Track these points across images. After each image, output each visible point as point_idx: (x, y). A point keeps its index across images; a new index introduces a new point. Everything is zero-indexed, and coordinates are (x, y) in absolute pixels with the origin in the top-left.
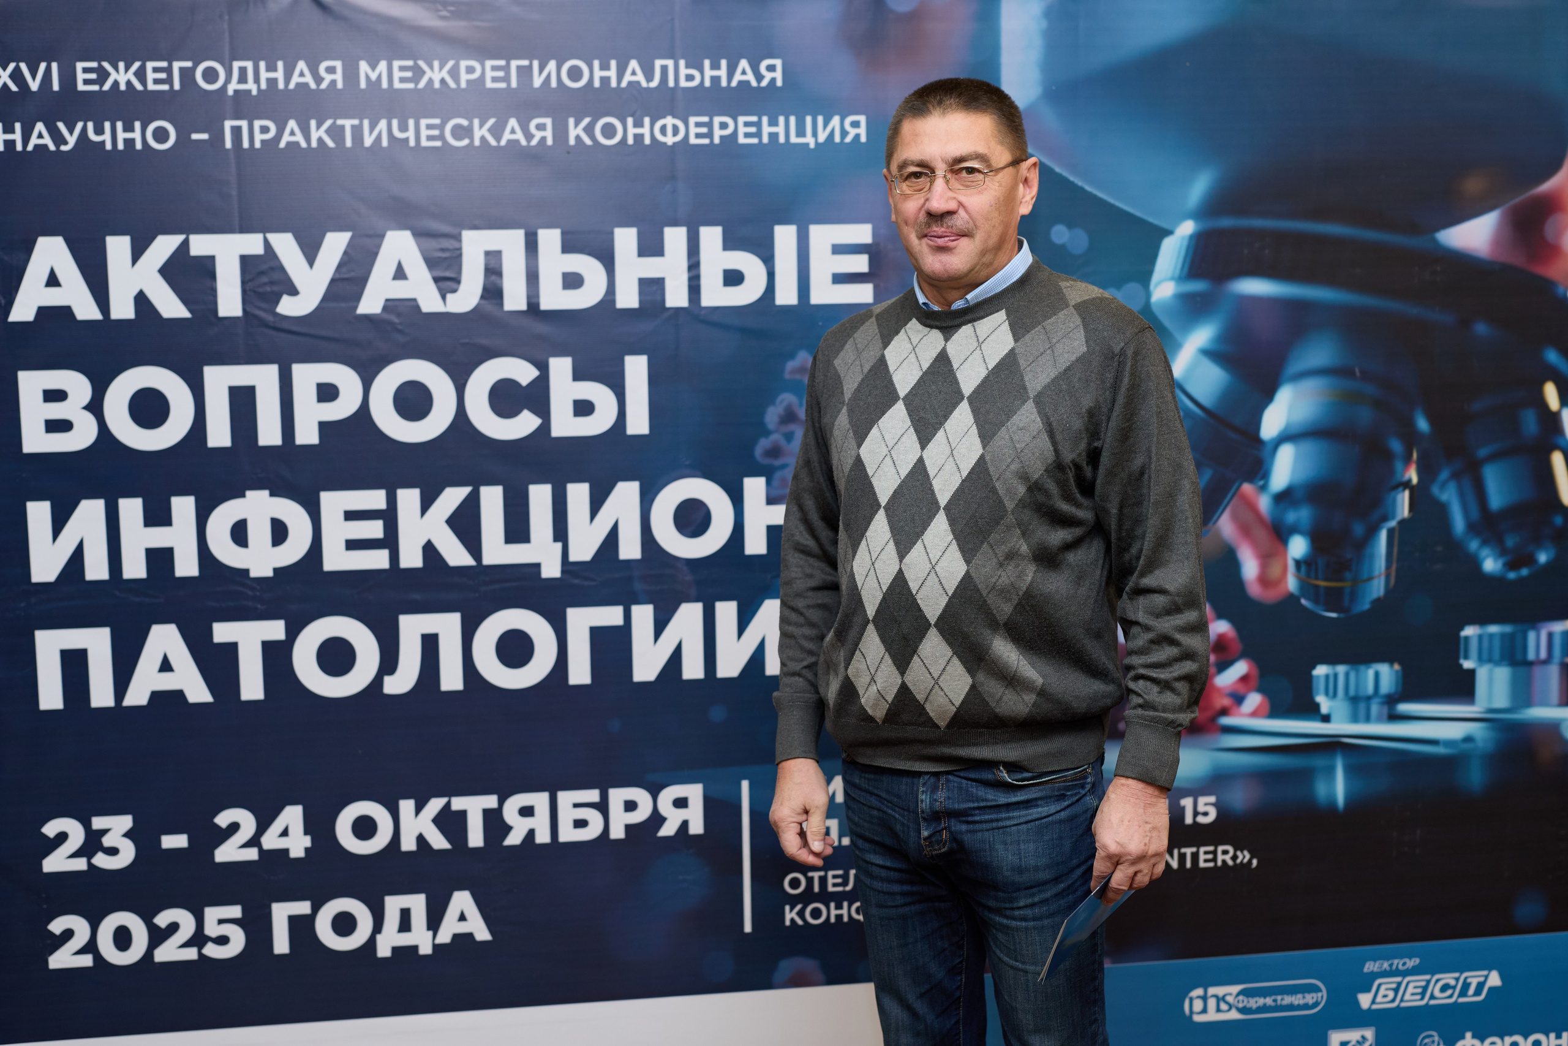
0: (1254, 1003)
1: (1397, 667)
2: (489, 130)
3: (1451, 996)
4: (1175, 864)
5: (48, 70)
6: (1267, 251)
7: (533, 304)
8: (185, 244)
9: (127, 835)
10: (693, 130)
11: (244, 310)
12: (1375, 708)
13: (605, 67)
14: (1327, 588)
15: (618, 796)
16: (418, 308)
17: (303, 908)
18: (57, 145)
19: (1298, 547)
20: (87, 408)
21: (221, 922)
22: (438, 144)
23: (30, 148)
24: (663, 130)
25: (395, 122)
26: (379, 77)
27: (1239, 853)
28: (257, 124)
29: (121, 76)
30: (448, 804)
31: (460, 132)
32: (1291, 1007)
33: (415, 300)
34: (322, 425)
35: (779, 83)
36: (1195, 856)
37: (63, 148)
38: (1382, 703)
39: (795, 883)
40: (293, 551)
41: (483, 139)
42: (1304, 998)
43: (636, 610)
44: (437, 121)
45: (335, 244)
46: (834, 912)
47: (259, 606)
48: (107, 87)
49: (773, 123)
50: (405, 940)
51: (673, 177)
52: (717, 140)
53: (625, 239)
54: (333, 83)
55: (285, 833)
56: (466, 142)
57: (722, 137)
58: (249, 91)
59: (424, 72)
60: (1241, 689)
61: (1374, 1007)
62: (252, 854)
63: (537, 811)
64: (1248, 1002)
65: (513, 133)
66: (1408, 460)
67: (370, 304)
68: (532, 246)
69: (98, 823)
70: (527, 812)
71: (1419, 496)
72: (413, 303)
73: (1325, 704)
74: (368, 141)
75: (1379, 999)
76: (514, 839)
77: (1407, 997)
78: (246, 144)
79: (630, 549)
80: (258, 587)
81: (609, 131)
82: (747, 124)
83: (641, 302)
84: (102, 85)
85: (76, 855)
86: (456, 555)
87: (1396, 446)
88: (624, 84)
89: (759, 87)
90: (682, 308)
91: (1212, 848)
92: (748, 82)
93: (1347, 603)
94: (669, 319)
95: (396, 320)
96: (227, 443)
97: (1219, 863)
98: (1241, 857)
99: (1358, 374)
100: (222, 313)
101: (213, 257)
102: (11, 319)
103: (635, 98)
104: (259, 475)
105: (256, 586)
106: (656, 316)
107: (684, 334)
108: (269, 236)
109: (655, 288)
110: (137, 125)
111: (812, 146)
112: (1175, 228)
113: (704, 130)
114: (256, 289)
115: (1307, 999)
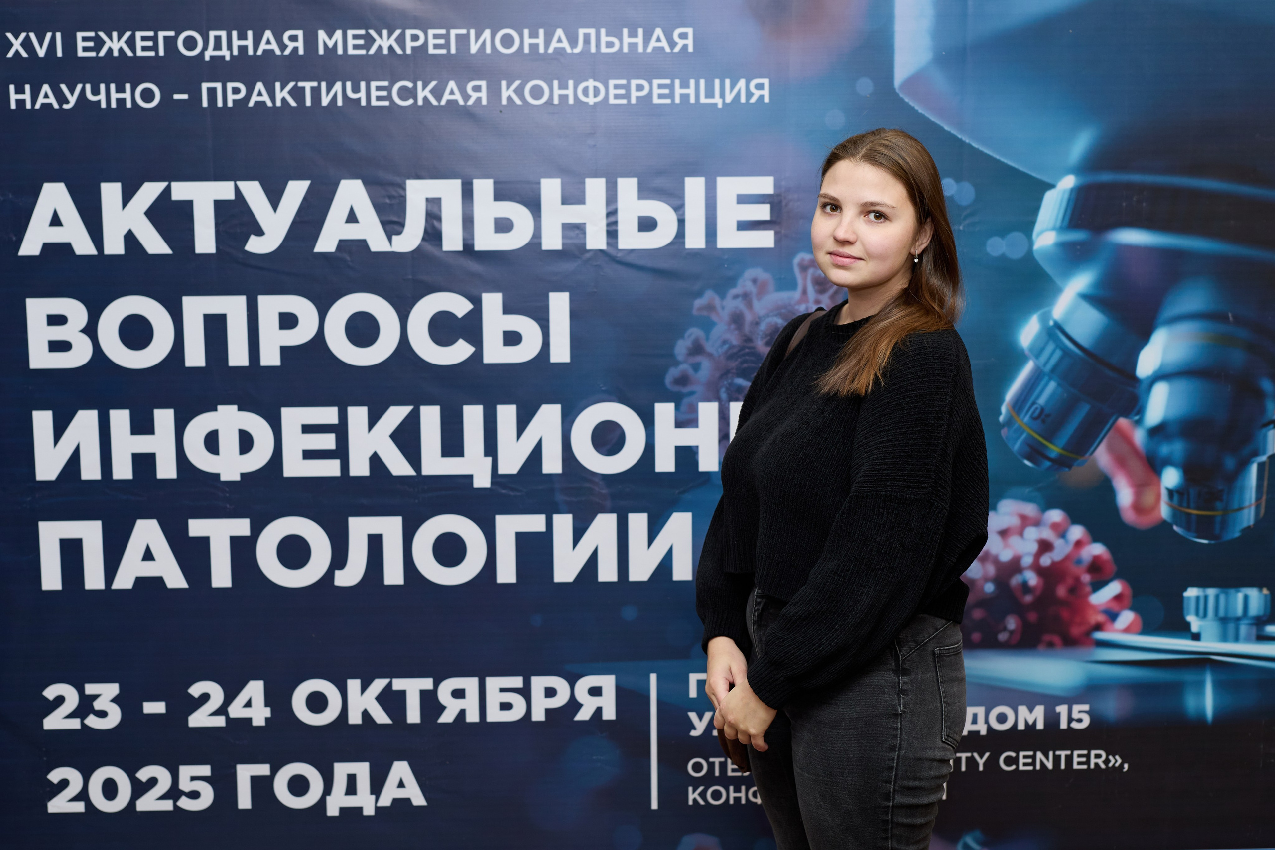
1: (1265, 591)
2: (432, 91)
4: (1050, 765)
5: (53, 40)
6: (1144, 204)
7: (468, 247)
8: (167, 191)
9: (114, 700)
10: (612, 91)
11: (217, 248)
12: (1243, 629)
13: (533, 35)
14: (1198, 516)
15: (539, 683)
16: (368, 247)
17: (263, 770)
18: (60, 104)
19: (1171, 477)
20: (83, 331)
21: (193, 779)
22: (386, 103)
23: (38, 106)
24: (585, 91)
25: (349, 84)
26: (336, 44)
27: (1111, 758)
28: (230, 85)
29: (115, 44)
30: (390, 684)
31: (405, 93)
33: (364, 241)
34: (283, 349)
35: (691, 49)
36: (1069, 759)
37: (66, 106)
38: (1251, 625)
39: (697, 767)
40: (258, 458)
41: (425, 99)
43: (557, 519)
44: (385, 83)
45: (296, 191)
46: (733, 795)
47: (228, 506)
48: (102, 54)
49: (685, 85)
50: (351, 802)
51: (593, 134)
52: (633, 101)
53: (551, 189)
54: (295, 49)
55: (248, 704)
56: (410, 101)
57: (637, 98)
58: (223, 57)
59: (375, 40)
60: (1115, 607)
62: (220, 721)
63: (467, 693)
65: (452, 92)
67: (326, 243)
68: (467, 193)
69: (90, 689)
70: (459, 694)
72: (363, 244)
73: (1195, 624)
74: (325, 101)
76: (447, 717)
78: (220, 104)
79: (552, 464)
80: (227, 490)
81: (537, 92)
82: (660, 86)
83: (564, 245)
84: (98, 52)
85: (71, 716)
86: (399, 465)
87: (1267, 386)
88: (551, 51)
89: (672, 53)
90: (601, 251)
91: (1085, 752)
92: (662, 49)
93: (1217, 531)
94: (589, 260)
95: (348, 258)
96: (202, 363)
97: (1092, 766)
98: (1113, 761)
99: (1231, 319)
100: (198, 250)
101: (191, 202)
102: (21, 253)
103: (561, 63)
104: (229, 392)
105: (225, 488)
106: (577, 258)
107: (602, 274)
108: (238, 183)
109: (577, 232)
110: (128, 86)
111: (720, 106)
112: (1057, 183)
113: (623, 92)
114: (227, 230)
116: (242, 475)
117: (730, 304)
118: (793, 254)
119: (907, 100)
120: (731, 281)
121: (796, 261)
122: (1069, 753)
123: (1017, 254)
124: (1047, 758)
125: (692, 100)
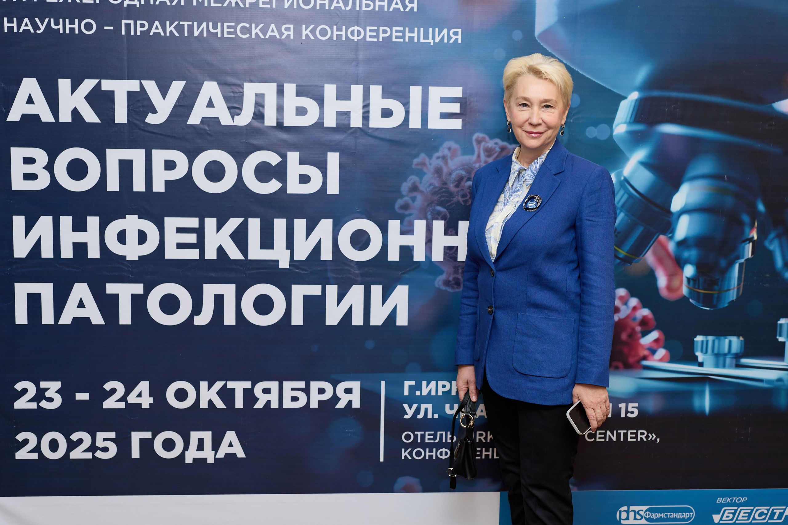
0: (654, 516)
1: (741, 338)
2: (260, 30)
3: (764, 519)
4: (614, 439)
6: (678, 110)
7: (280, 125)
8: (99, 85)
9: (57, 392)
10: (368, 34)
11: (128, 120)
12: (728, 360)
14: (704, 293)
15: (315, 386)
16: (220, 122)
17: (148, 435)
18: (35, 30)
19: (689, 270)
20: (45, 168)
21: (105, 440)
22: (233, 36)
23: (21, 31)
24: (352, 33)
25: (211, 24)
27: (650, 434)
28: (139, 22)
30: (226, 385)
31: (244, 30)
32: (675, 519)
33: (218, 118)
34: (167, 182)
35: (415, 10)
36: (626, 435)
37: (38, 32)
38: (733, 358)
39: (408, 437)
40: (149, 247)
41: (257, 34)
42: (682, 515)
43: (328, 287)
44: (233, 24)
45: (177, 87)
46: (428, 454)
47: (130, 276)
49: (412, 31)
50: (200, 454)
51: (356, 58)
52: (381, 39)
53: (330, 90)
54: (179, 2)
55: (140, 395)
56: (248, 35)
57: (383, 38)
58: (136, 5)
60: (655, 346)
61: (721, 522)
62: (122, 405)
63: (272, 391)
64: (652, 515)
65: (273, 31)
66: (752, 226)
67: (194, 119)
68: (280, 91)
69: (43, 385)
70: (267, 391)
71: (758, 246)
72: (217, 120)
73: (701, 357)
74: (196, 34)
75: (724, 518)
76: (259, 405)
77: (740, 518)
78: (132, 33)
79: (326, 255)
80: (131, 266)
81: (323, 32)
82: (397, 31)
83: (337, 124)
85: (31, 400)
86: (234, 253)
87: (746, 218)
88: (332, 8)
89: (404, 11)
90: (359, 128)
91: (635, 431)
92: (399, 9)
93: (715, 303)
94: (352, 133)
95: (208, 129)
96: (117, 189)
97: (639, 440)
98: (651, 437)
99: (726, 179)
100: (117, 121)
101: (113, 92)
102: (8, 120)
103: (338, 15)
104: (133, 207)
105: (129, 265)
106: (345, 132)
107: (359, 142)
108: (142, 81)
109: (345, 117)
110: (77, 21)
111: (432, 44)
112: (628, 96)
113: (374, 34)
114: (135, 109)
115: (684, 515)
116: (140, 257)
117: (435, 162)
118: (472, 134)
119: (542, 44)
120: (436, 149)
121: (474, 137)
122: (625, 431)
123: (603, 137)
124: (613, 435)
125: (416, 40)
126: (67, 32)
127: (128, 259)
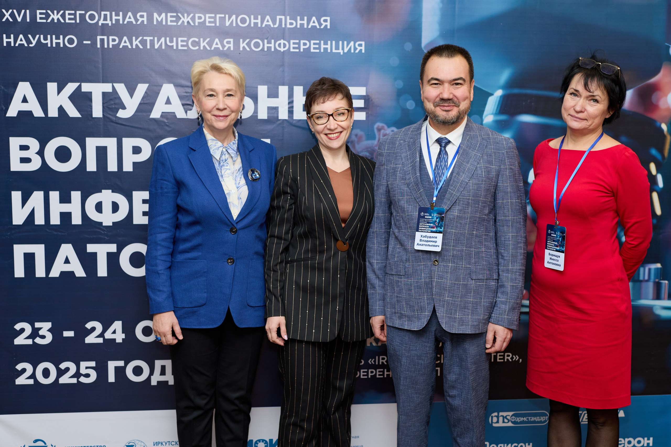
0: (518, 420)
2: (207, 43)
5: (25, 13)
6: (533, 104)
8: (80, 87)
9: (49, 330)
10: (292, 46)
11: (103, 115)
13: (256, 18)
16: (176, 116)
17: (121, 363)
18: (28, 44)
20: (37, 153)
21: (87, 368)
22: (186, 48)
23: (17, 45)
24: (279, 45)
25: (168, 39)
26: (162, 19)
27: (514, 356)
28: (111, 38)
29: (55, 16)
31: (194, 44)
32: (534, 422)
34: (134, 163)
35: (329, 27)
36: (495, 357)
37: (30, 45)
40: (121, 215)
41: (204, 46)
42: (540, 419)
44: (185, 39)
45: (142, 89)
47: (106, 238)
48: (49, 21)
49: (326, 43)
50: (163, 378)
51: (283, 65)
52: (302, 50)
53: (262, 90)
54: (143, 21)
55: (114, 332)
56: (197, 48)
57: (304, 49)
58: (108, 24)
59: (181, 18)
62: (100, 340)
64: (516, 419)
65: (217, 44)
67: (156, 114)
69: (37, 325)
72: (173, 114)
74: (157, 46)
77: (584, 420)
78: (106, 46)
81: (257, 45)
82: (314, 44)
83: (268, 117)
84: (47, 20)
85: (28, 338)
88: (264, 26)
89: (320, 28)
90: (285, 120)
92: (316, 26)
94: (280, 124)
95: (166, 121)
96: (95, 170)
97: (506, 360)
98: (515, 358)
100: (94, 116)
101: (91, 93)
102: (7, 115)
103: (268, 31)
104: (107, 184)
105: (105, 229)
106: (274, 123)
107: (286, 131)
108: (114, 84)
109: (274, 111)
110: (61, 37)
111: (342, 54)
112: (494, 93)
113: (297, 46)
114: (108, 106)
115: (542, 418)
116: (113, 223)
118: (374, 123)
121: (376, 126)
125: (329, 51)
126: (54, 45)
127: (104, 224)
